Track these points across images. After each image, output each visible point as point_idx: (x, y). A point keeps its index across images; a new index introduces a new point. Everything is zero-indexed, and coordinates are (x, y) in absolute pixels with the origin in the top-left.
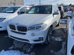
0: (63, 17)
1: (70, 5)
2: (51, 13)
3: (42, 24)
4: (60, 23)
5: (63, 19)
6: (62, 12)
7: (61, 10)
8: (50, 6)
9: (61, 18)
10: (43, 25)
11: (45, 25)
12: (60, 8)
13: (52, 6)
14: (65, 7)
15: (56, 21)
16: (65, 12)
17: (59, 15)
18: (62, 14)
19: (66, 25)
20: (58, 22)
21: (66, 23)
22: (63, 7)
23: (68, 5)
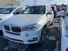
1: (63, 5)
2: (44, 13)
4: (54, 22)
5: (56, 18)
6: (55, 12)
7: (54, 10)
8: (43, 6)
9: (55, 17)
10: (37, 25)
11: (39, 25)
12: (53, 8)
16: (58, 11)
17: (53, 15)
18: (55, 13)
19: (59, 24)
20: (51, 21)
21: (59, 22)
23: (60, 5)
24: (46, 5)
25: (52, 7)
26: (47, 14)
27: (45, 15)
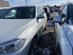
0: (50, 18)
1: (55, 6)
4: (48, 26)
6: (48, 14)
7: (47, 12)
9: (48, 20)
14: (51, 8)
16: (51, 13)
17: (46, 18)
20: (44, 26)
22: (49, 8)
23: (53, 6)
24: (36, 6)
25: (44, 9)
27: (35, 19)
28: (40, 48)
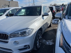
1: (63, 5)
3: (27, 29)
4: (53, 24)
5: (56, 19)
6: (54, 13)
7: (53, 10)
10: (29, 30)
13: (41, 7)
15: (47, 23)
16: (57, 12)
20: (49, 23)
23: (60, 5)
24: (43, 5)
26: (43, 16)
27: (41, 16)
28: (44, 40)
